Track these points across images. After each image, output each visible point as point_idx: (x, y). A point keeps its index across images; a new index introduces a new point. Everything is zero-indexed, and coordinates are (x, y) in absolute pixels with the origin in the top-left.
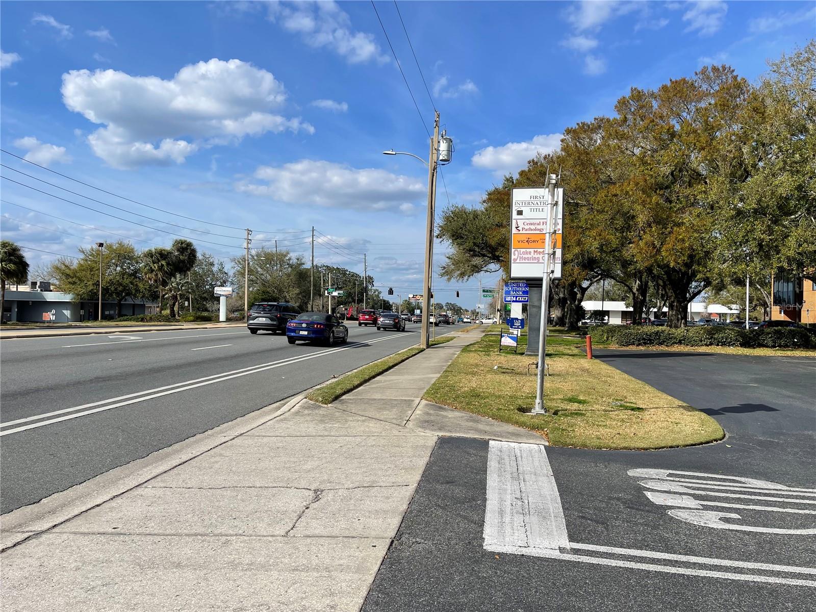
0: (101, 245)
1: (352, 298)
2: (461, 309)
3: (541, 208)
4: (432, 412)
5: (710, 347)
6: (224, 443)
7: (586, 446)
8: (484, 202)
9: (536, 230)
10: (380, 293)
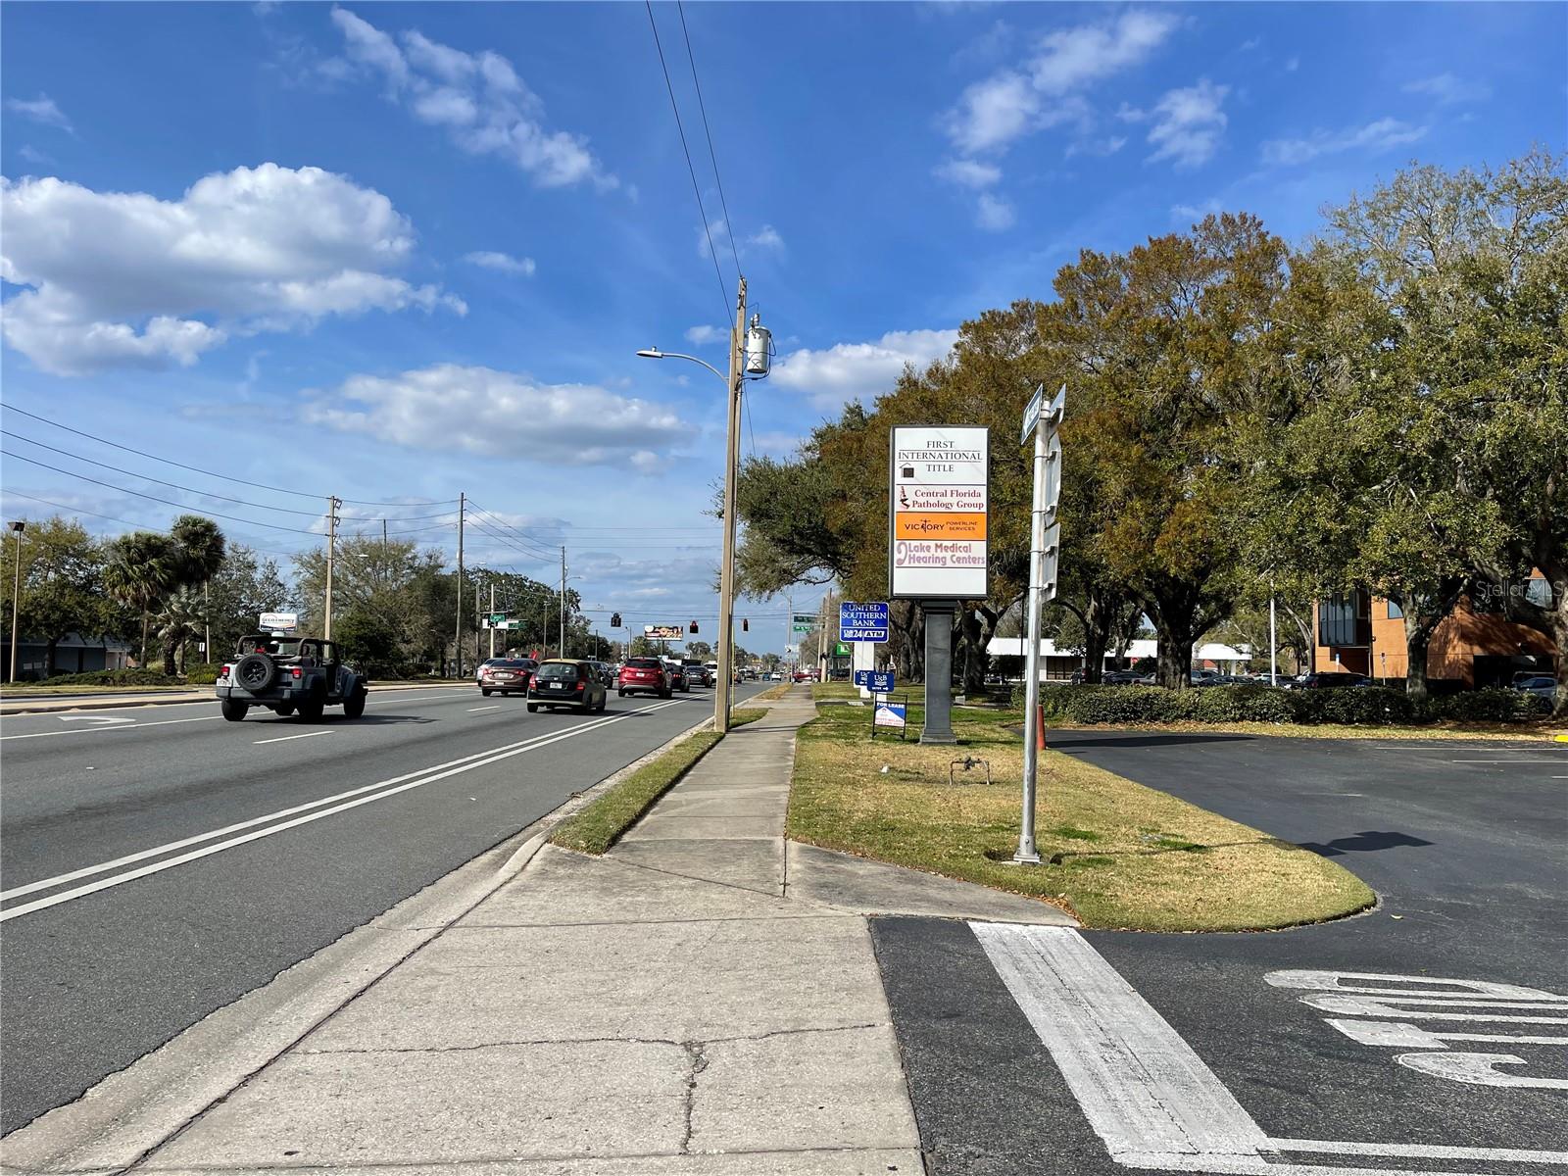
0: (19, 527)
1: (536, 634)
2: (744, 653)
3: (947, 465)
4: (820, 864)
5: (1240, 723)
6: (426, 943)
7: (1154, 928)
8: (808, 449)
9: (938, 505)
10: (588, 623)
